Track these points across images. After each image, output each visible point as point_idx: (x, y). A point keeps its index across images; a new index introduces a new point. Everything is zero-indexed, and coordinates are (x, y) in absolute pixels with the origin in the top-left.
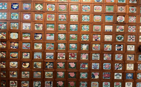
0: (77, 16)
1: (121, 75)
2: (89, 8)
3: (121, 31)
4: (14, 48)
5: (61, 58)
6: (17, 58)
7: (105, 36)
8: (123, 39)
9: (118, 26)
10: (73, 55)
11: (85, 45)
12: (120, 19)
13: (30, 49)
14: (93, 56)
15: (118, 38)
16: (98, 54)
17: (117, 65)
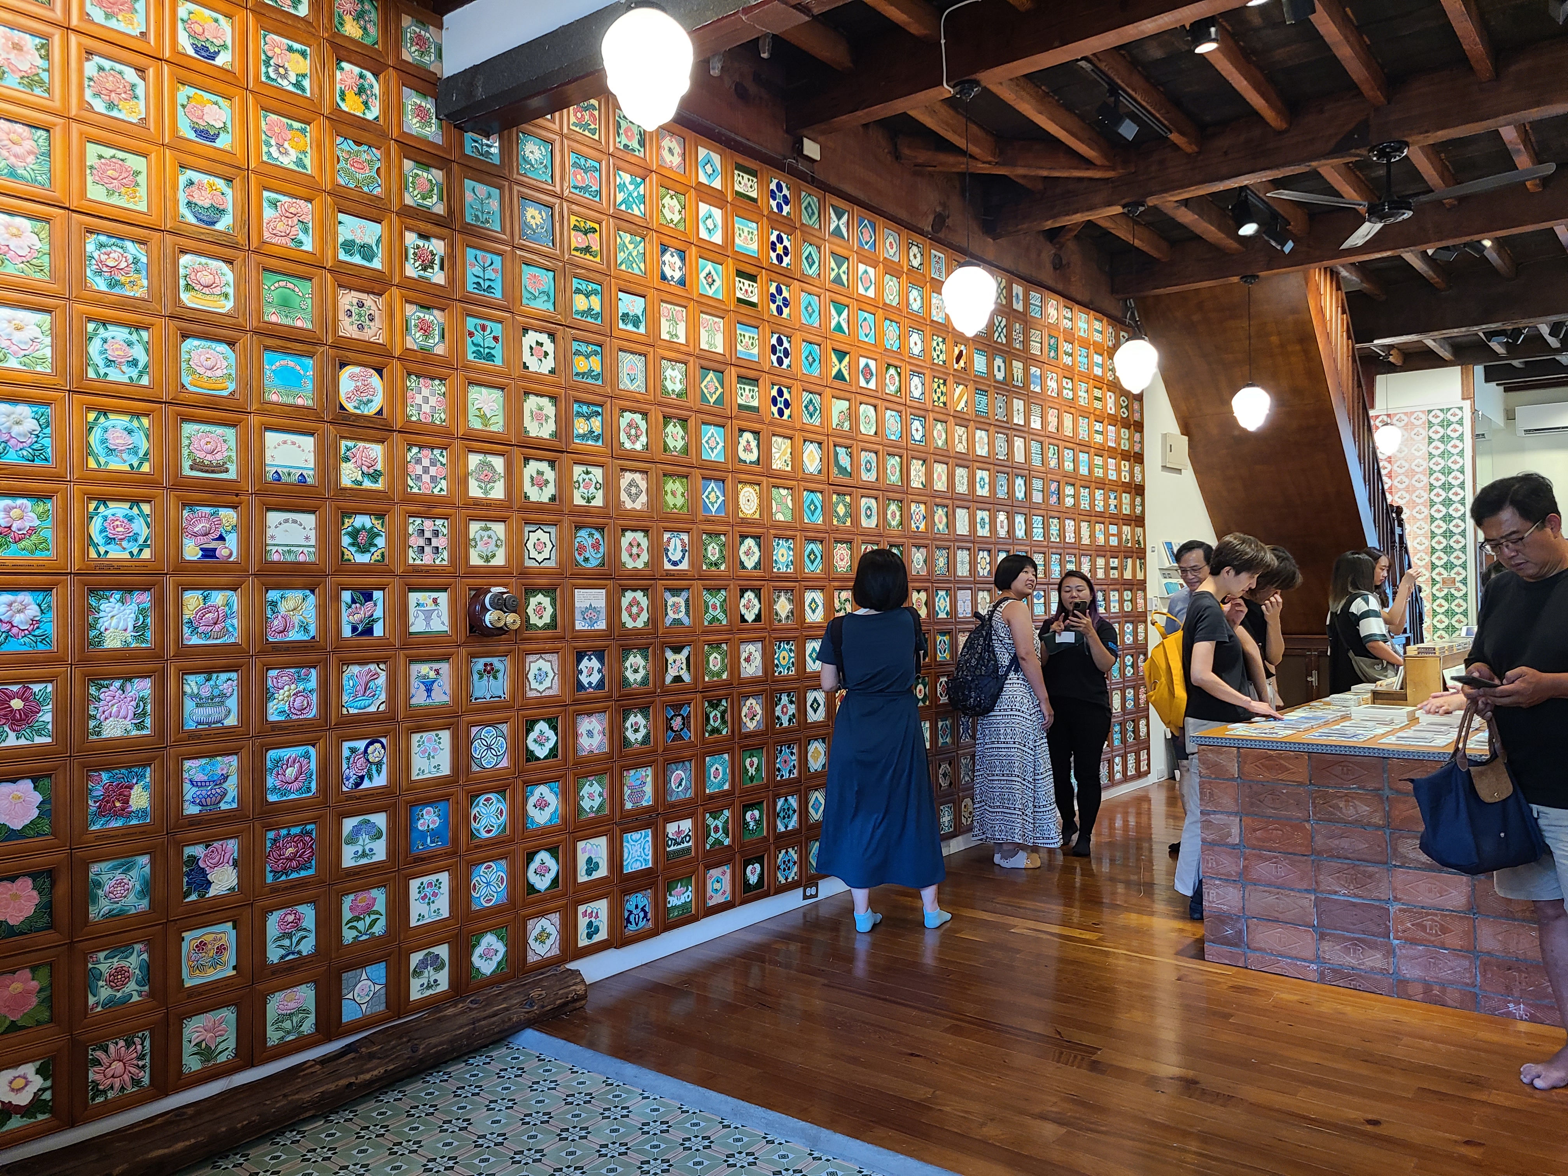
0: (47, 326)
1: (384, 828)
3: (367, 484)
7: (273, 518)
9: (350, 444)
10: (17, 704)
11: (122, 601)
12: (357, 389)
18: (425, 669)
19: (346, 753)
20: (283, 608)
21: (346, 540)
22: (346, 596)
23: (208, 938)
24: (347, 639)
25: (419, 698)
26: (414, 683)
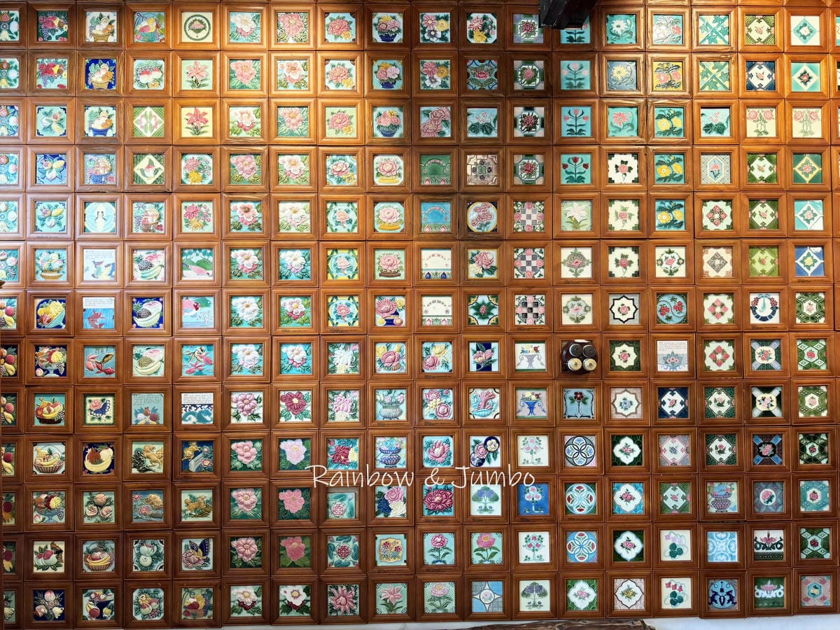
0: (308, 209)
1: (499, 495)
2: (351, 166)
3: (486, 276)
4: (52, 375)
5: (244, 420)
6: (62, 424)
7: (426, 300)
8: (495, 312)
9: (475, 251)
10: (295, 401)
11: (345, 349)
12: (479, 216)
13: (113, 376)
14: (381, 402)
15: (478, 307)
16: (399, 392)
17: (477, 442)
18: (528, 394)
19: (472, 443)
20: (433, 352)
21: (472, 312)
22: (473, 346)
23: (391, 541)
24: (473, 373)
25: (524, 412)
26: (520, 402)
